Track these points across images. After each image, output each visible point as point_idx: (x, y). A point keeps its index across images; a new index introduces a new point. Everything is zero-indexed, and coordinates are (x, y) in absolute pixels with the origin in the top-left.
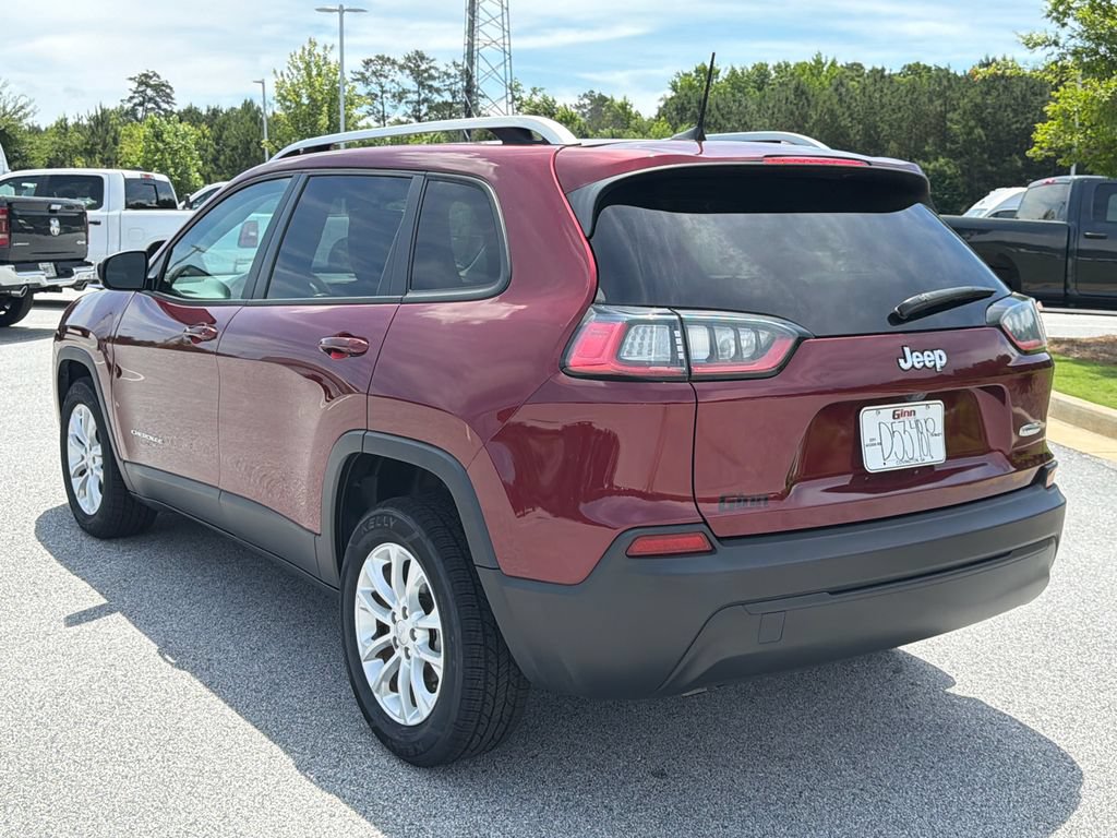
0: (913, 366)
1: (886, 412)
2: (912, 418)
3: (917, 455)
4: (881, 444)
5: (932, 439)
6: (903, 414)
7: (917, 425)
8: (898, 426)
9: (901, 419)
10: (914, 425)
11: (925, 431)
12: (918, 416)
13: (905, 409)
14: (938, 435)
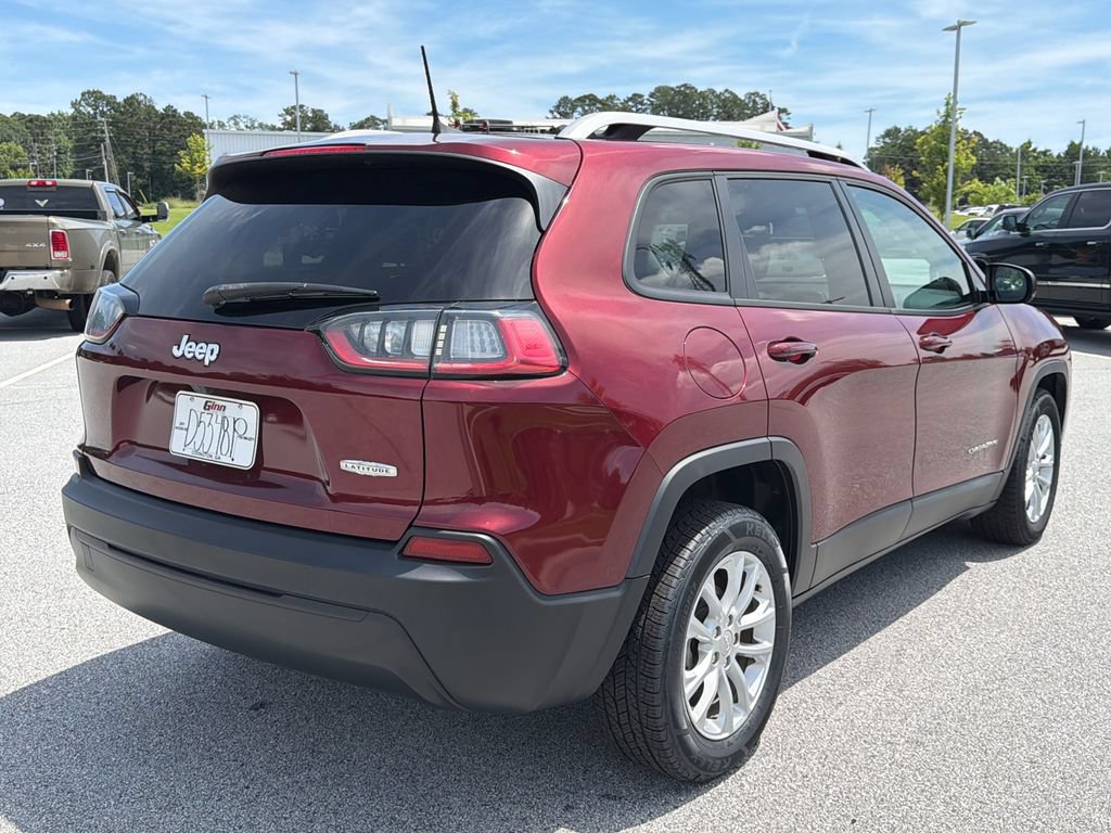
0: (183, 355)
1: (199, 401)
2: (220, 413)
3: (213, 451)
4: (187, 430)
5: (238, 441)
6: (214, 407)
7: (223, 421)
8: (206, 418)
9: (211, 411)
10: (219, 420)
11: (230, 430)
12: (227, 413)
13: (217, 402)
14: (250, 439)
